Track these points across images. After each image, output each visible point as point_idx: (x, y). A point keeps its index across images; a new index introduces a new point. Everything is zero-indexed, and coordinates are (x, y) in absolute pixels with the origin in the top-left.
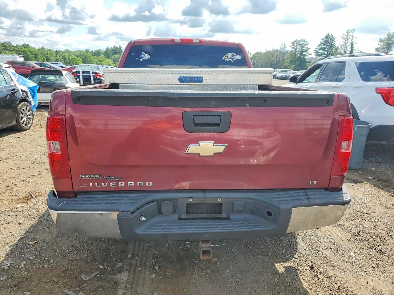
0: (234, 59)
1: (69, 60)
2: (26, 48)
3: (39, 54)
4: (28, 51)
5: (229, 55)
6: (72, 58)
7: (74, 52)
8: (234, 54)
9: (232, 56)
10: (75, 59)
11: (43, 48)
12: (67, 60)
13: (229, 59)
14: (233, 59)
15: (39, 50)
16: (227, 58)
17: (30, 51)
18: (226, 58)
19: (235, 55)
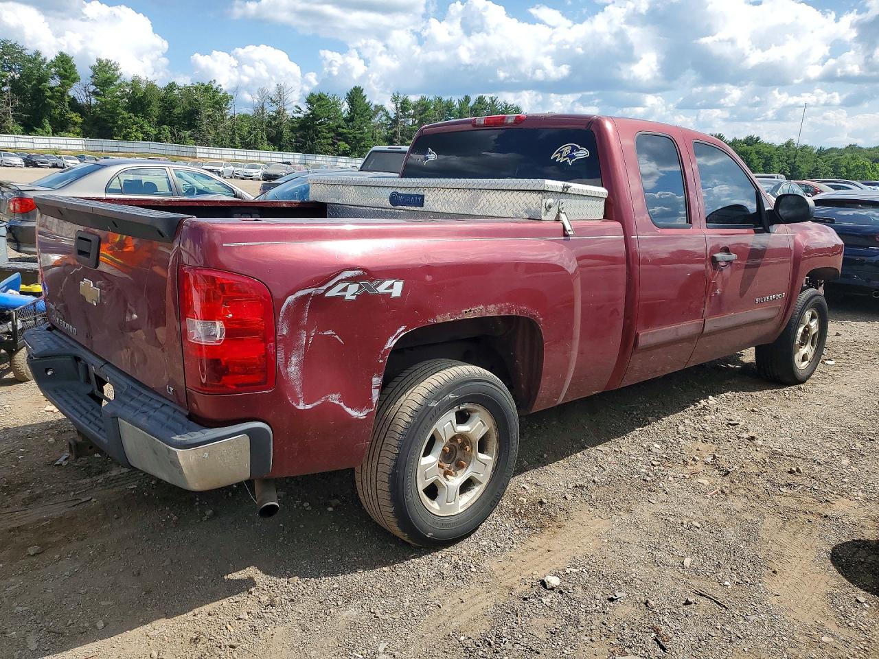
0: (575, 157)
1: (848, 171)
2: (751, 146)
3: (775, 157)
4: (754, 151)
5: (566, 149)
6: (857, 166)
7: (870, 150)
8: (577, 146)
9: (572, 151)
10: (865, 166)
11: (788, 144)
12: (844, 169)
13: (564, 157)
14: (572, 157)
15: (778, 149)
16: (561, 156)
17: (757, 153)
18: (559, 155)
19: (579, 147)
